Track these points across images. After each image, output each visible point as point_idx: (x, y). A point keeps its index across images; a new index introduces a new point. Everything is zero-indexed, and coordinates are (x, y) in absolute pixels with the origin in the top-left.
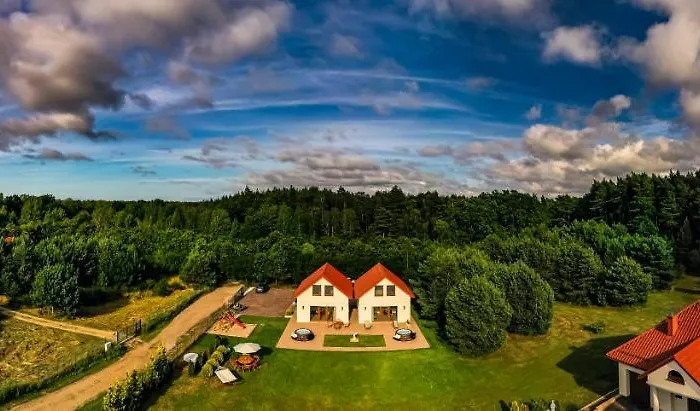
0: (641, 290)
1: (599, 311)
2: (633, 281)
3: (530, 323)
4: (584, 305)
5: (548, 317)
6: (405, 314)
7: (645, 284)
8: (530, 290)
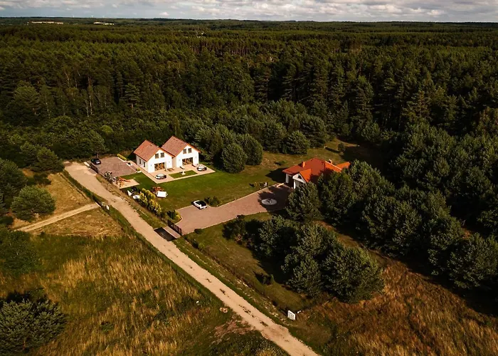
0: (304, 147)
1: (283, 156)
2: (300, 144)
3: (254, 160)
4: (276, 153)
5: (261, 158)
6: (196, 161)
7: (306, 145)
8: (253, 148)
